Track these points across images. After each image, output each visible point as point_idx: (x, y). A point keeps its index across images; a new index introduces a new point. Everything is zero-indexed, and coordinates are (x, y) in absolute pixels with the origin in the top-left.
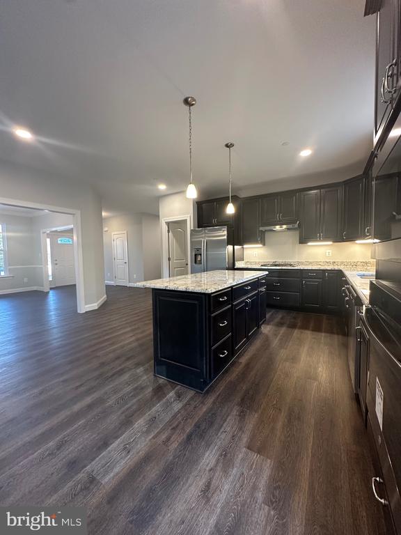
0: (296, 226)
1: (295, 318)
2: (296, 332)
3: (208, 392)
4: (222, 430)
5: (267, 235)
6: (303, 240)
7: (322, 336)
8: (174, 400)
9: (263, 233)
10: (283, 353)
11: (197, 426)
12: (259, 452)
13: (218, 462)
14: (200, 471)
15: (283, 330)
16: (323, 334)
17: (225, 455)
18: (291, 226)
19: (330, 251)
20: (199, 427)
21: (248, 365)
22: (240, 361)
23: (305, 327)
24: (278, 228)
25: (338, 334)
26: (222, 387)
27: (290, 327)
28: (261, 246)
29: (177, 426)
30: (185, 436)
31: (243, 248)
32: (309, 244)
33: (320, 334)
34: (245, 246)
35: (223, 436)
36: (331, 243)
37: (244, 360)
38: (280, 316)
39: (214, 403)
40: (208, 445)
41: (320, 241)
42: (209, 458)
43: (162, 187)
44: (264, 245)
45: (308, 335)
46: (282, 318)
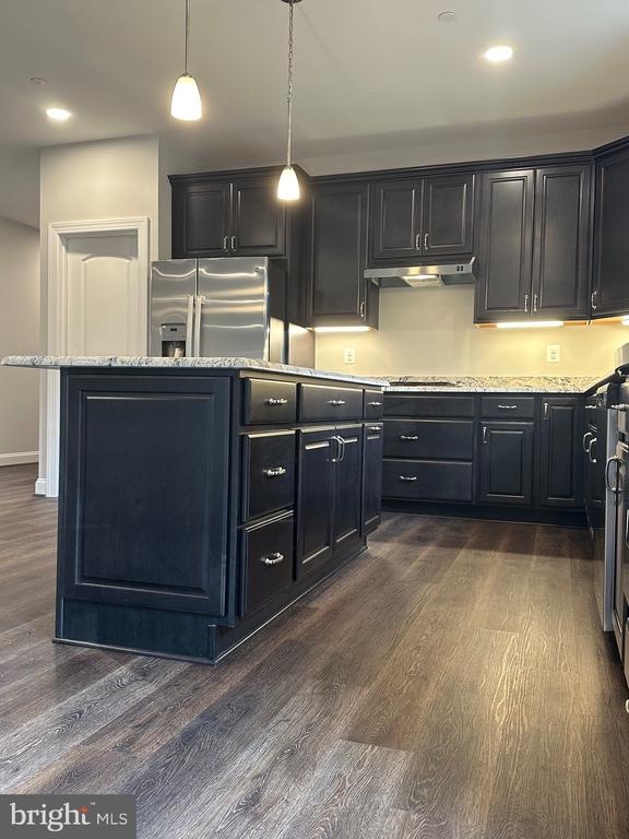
0: (468, 268)
1: (457, 529)
2: (463, 556)
3: (228, 662)
4: (278, 718)
5: (385, 296)
6: (484, 315)
7: (533, 562)
8: (130, 682)
9: (373, 289)
10: (429, 590)
11: (210, 716)
12: (377, 742)
13: (274, 764)
14: (228, 781)
15: (426, 551)
16: (535, 558)
17: (292, 753)
18: (451, 269)
19: (557, 348)
20: (214, 718)
21: (334, 613)
22: (314, 605)
23: (486, 544)
24: (413, 274)
25: (571, 556)
26: (266, 651)
27: (445, 546)
28: (366, 328)
29: (150, 722)
30: (176, 734)
31: (313, 334)
32: (501, 325)
33: (528, 556)
34: (318, 330)
35: (283, 727)
36: (560, 323)
37: (323, 603)
38: (416, 525)
39: (249, 678)
40: (244, 743)
41: (530, 316)
42: (251, 760)
43: (58, 115)
44: (376, 326)
45: (496, 561)
46: (422, 530)
